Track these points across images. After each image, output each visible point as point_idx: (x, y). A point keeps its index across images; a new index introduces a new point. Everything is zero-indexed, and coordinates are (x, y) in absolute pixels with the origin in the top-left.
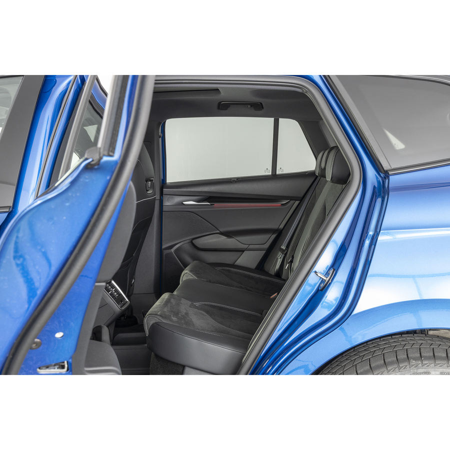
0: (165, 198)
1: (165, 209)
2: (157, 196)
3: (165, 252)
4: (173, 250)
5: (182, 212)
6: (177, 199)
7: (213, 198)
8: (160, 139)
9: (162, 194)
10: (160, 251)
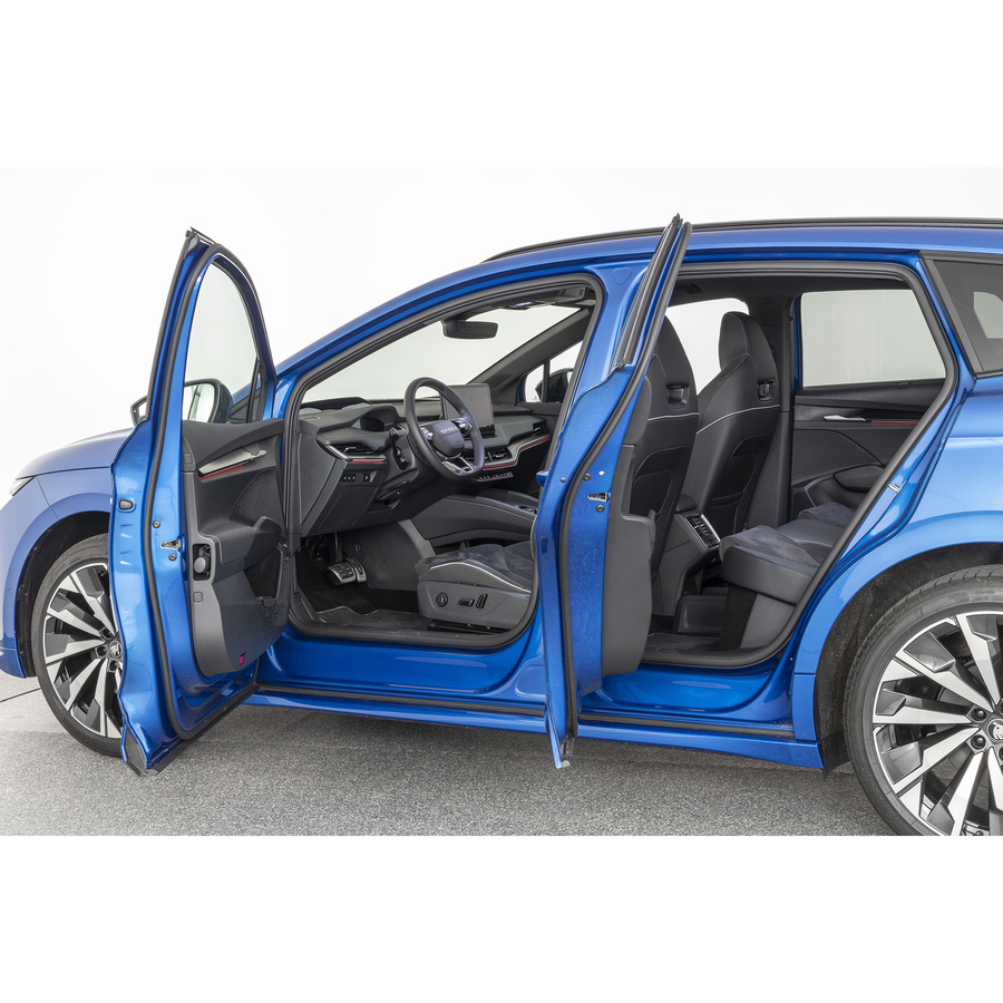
0: (798, 409)
1: (796, 426)
2: (786, 407)
3: (795, 491)
4: (806, 488)
5: (823, 431)
6: (816, 412)
7: (870, 412)
8: (792, 323)
9: (792, 403)
10: (788, 488)
